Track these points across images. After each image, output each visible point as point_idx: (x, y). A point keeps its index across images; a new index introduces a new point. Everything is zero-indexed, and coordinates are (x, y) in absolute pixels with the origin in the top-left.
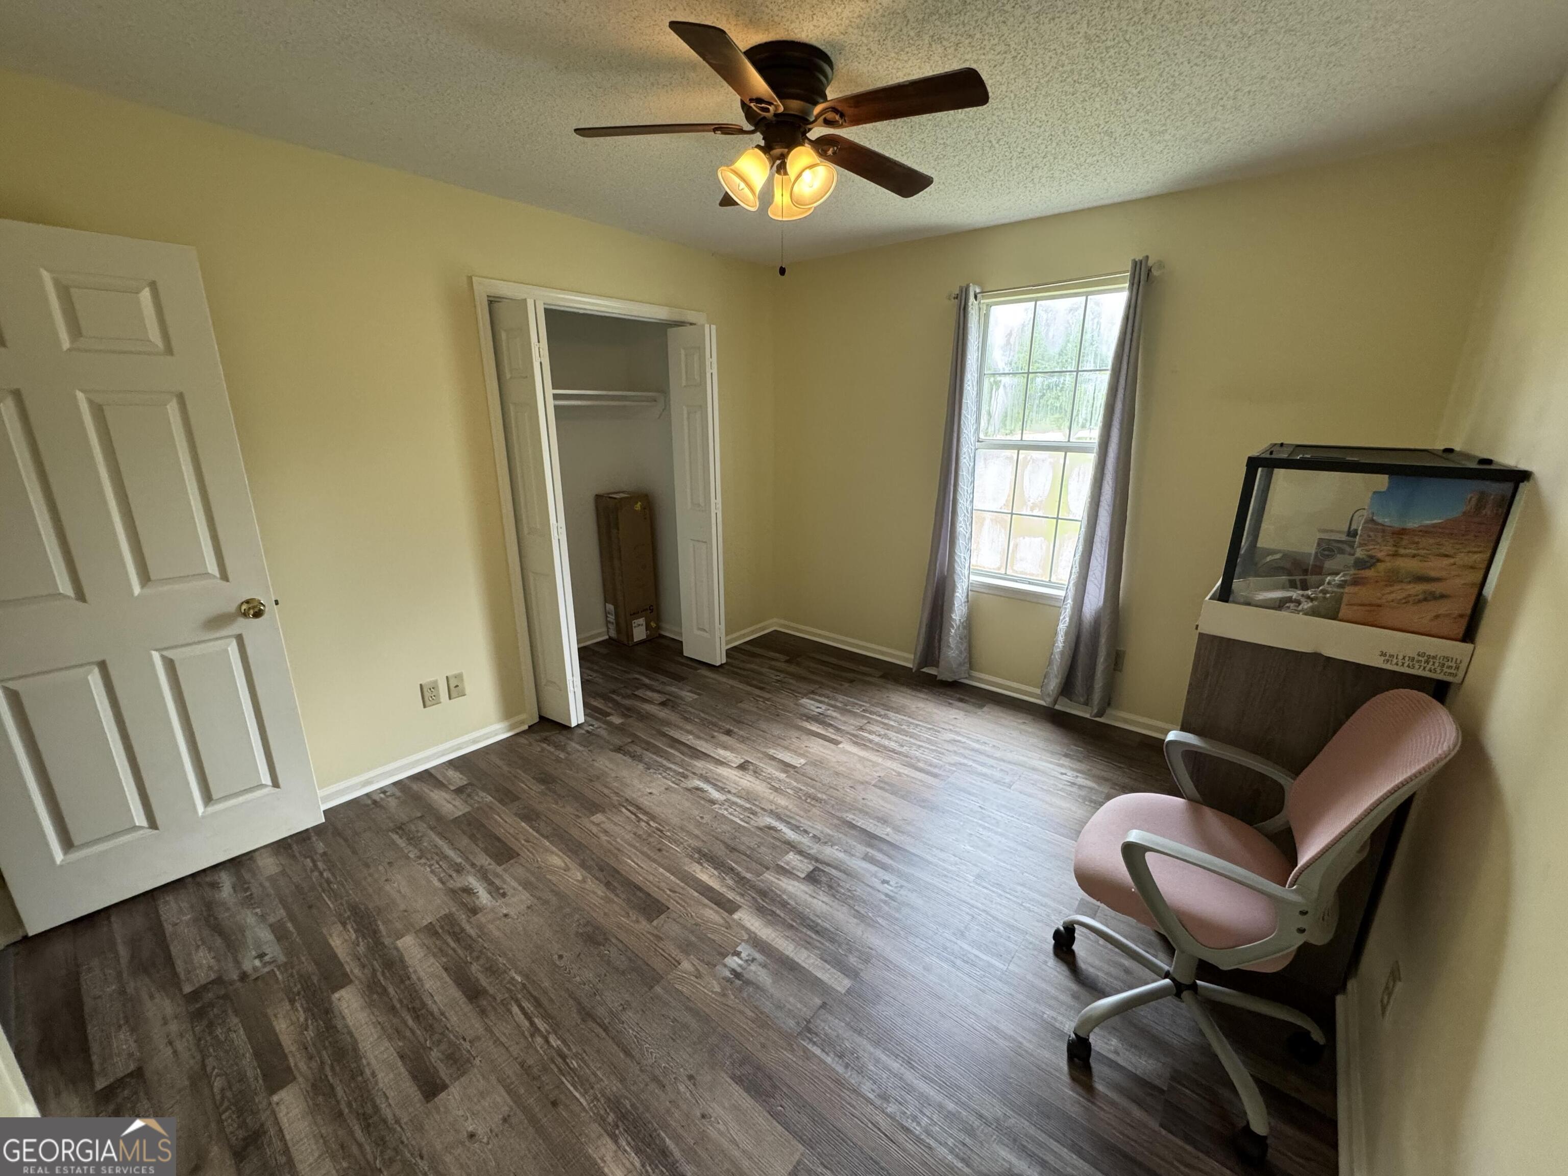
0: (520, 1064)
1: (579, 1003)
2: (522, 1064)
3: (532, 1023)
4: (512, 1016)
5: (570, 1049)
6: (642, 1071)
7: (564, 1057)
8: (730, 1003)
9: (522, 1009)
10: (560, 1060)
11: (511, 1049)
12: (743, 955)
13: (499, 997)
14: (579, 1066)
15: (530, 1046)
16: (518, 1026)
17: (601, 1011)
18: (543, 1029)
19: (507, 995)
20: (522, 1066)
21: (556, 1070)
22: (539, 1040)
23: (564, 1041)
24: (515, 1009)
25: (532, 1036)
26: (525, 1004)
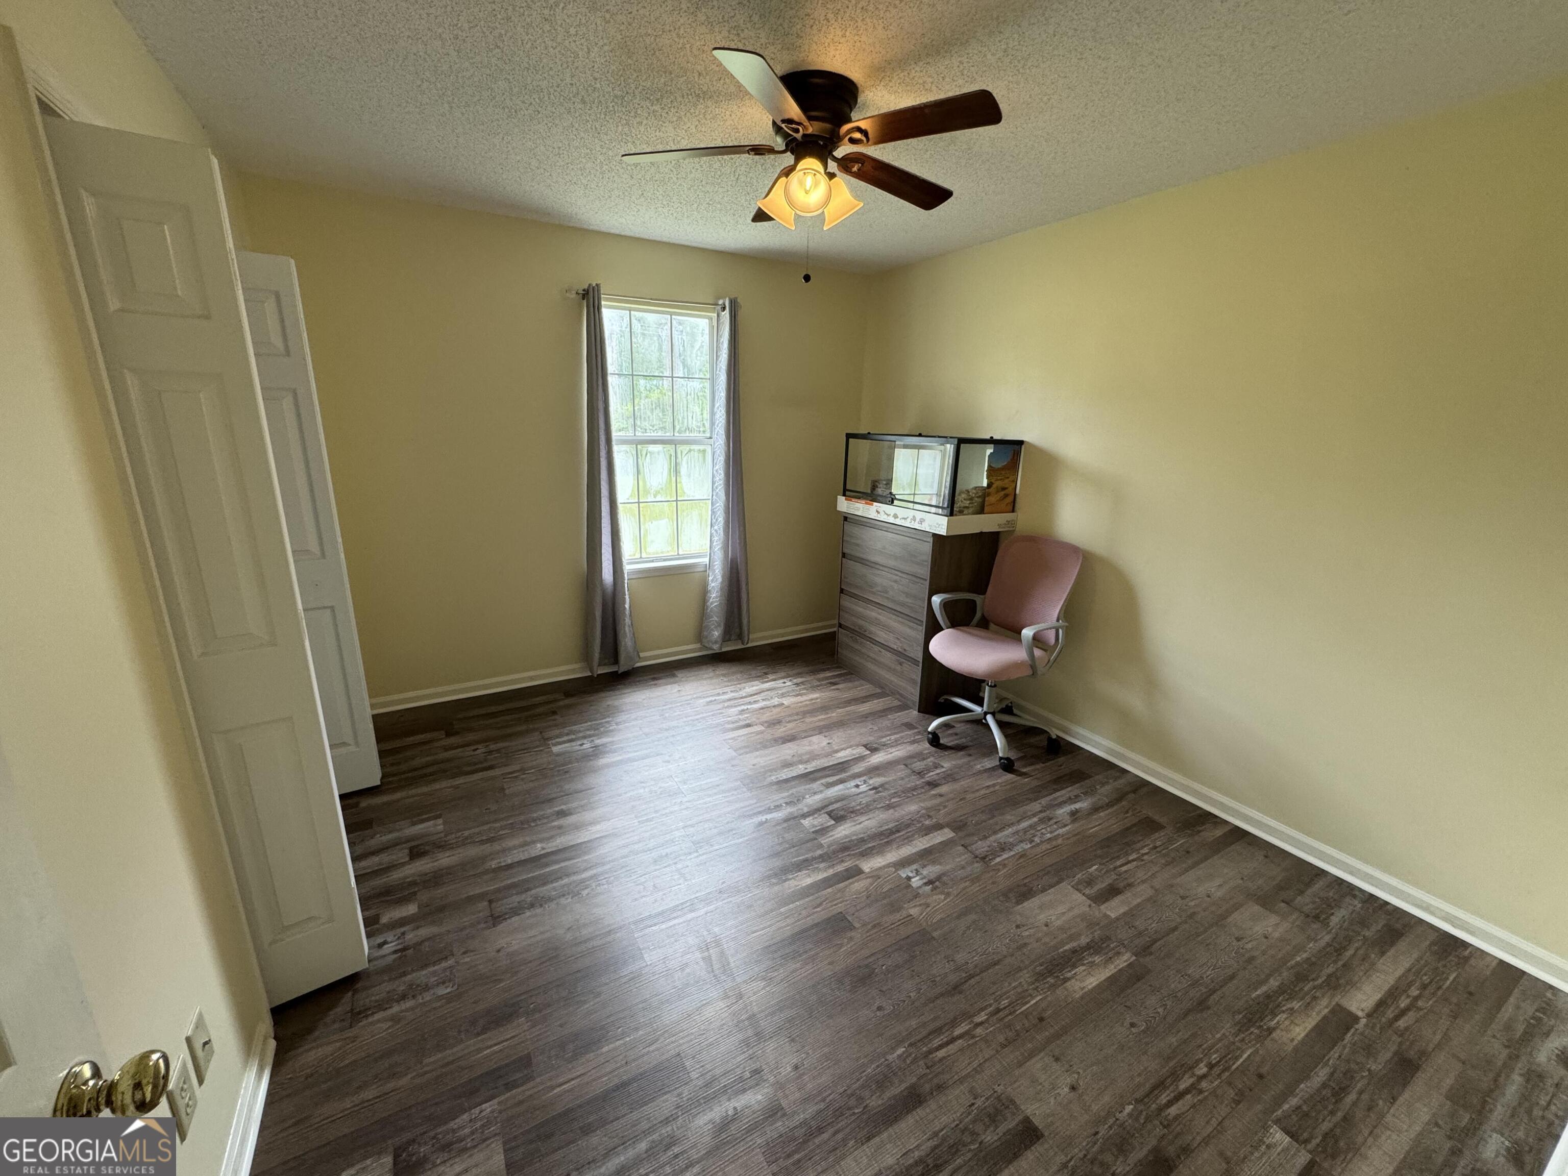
0: (1003, 1048)
1: (942, 995)
2: (1004, 1046)
3: (960, 1037)
4: (949, 1056)
5: (990, 1005)
6: (1012, 955)
7: (998, 1010)
8: (955, 892)
9: (941, 1047)
10: (1001, 1013)
11: (987, 1056)
12: (911, 875)
13: (922, 1071)
14: (1007, 999)
15: (985, 1040)
16: (961, 1050)
17: (953, 978)
18: (967, 1028)
19: (921, 1063)
20: (1006, 1046)
21: (1010, 1017)
22: (979, 1031)
23: (982, 1010)
24: (941, 1054)
25: (973, 1037)
26: (936, 1042)
